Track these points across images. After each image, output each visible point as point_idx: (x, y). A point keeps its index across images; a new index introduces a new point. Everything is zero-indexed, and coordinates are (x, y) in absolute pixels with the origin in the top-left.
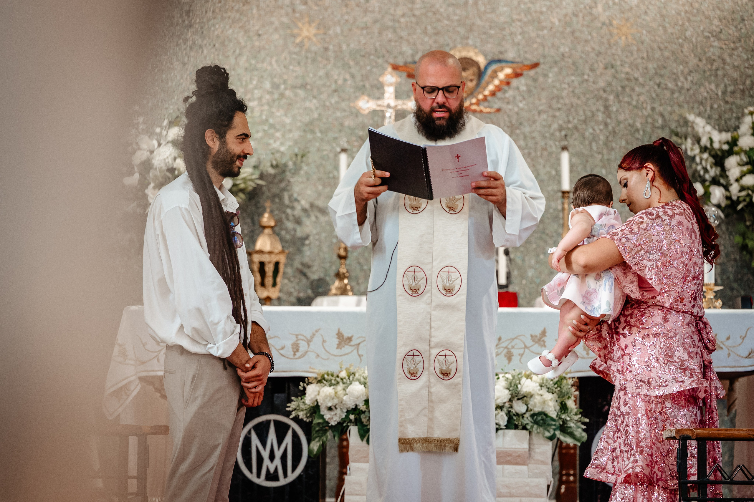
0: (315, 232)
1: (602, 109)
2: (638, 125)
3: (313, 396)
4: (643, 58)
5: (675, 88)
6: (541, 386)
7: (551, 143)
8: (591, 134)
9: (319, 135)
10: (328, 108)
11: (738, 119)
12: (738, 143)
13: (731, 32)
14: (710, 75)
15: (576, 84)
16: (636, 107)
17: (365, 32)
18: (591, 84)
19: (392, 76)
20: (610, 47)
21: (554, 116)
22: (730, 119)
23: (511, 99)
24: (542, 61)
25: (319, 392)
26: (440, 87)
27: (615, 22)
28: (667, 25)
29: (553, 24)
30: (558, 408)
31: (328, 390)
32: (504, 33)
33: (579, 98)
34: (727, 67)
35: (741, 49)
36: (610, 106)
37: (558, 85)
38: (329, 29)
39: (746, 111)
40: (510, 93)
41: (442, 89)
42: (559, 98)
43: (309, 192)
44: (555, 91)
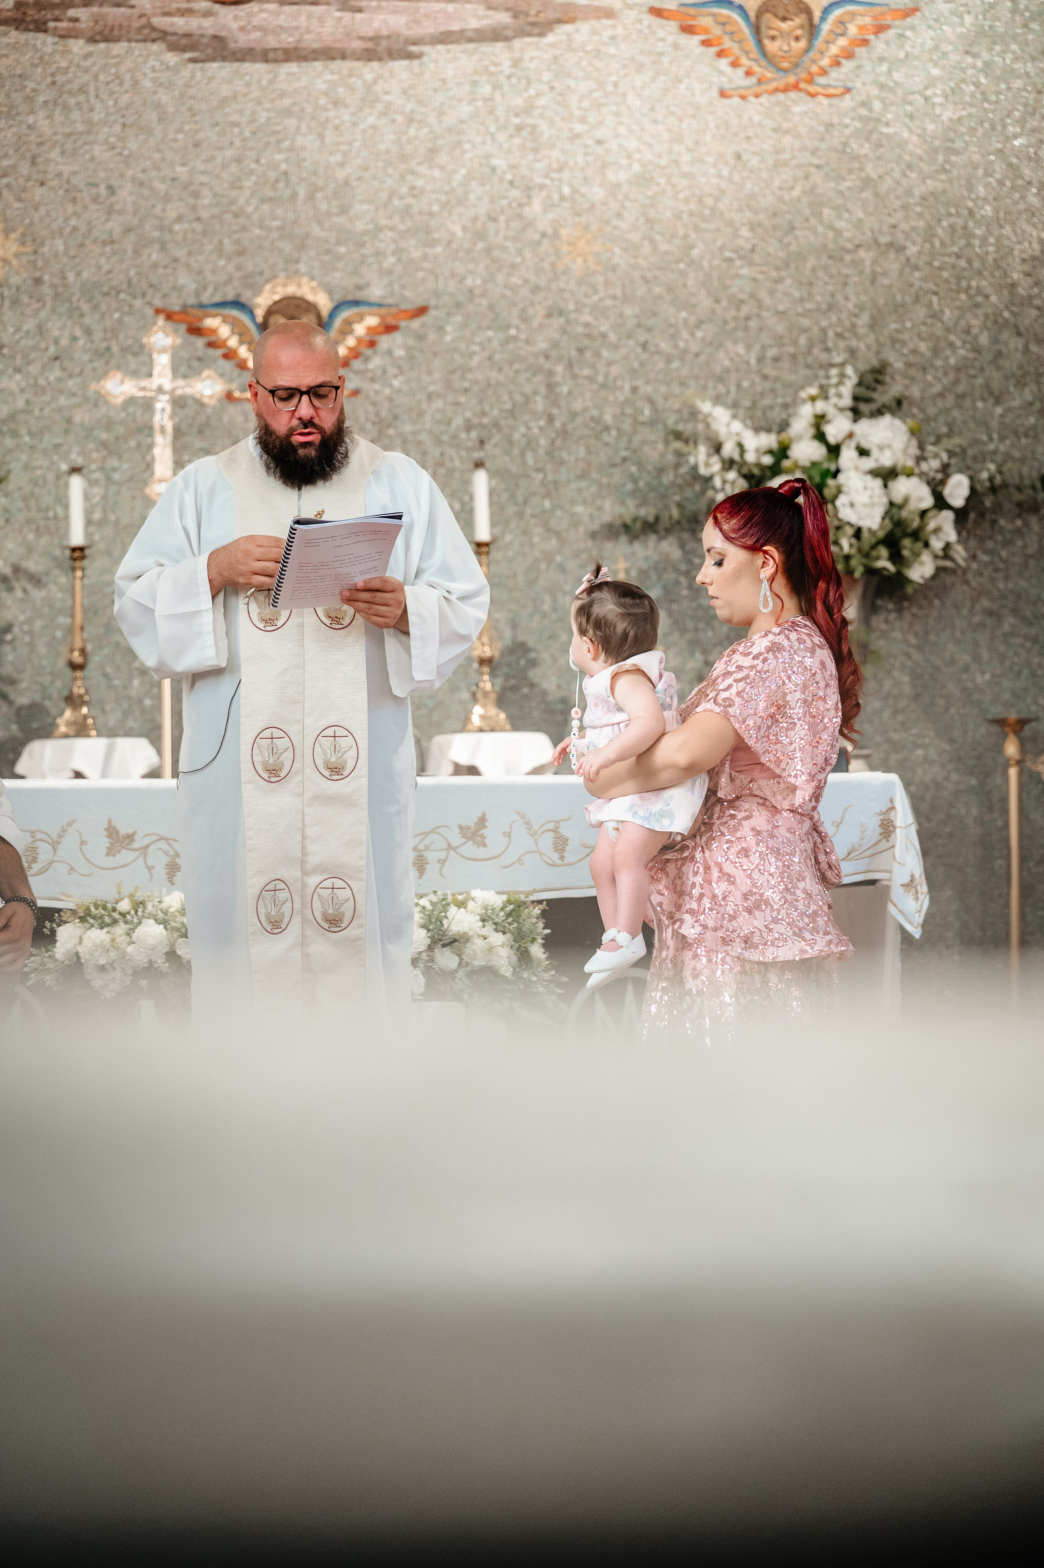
0: (22, 618)
1: (543, 390)
2: (608, 418)
3: (69, 946)
4: (614, 297)
5: (674, 352)
6: (483, 920)
7: (452, 452)
8: (524, 435)
9: (27, 439)
10: (44, 390)
11: (786, 406)
12: (790, 453)
13: (771, 250)
14: (736, 329)
15: (495, 343)
16: (604, 386)
17: (108, 249)
18: (521, 344)
19: (167, 335)
20: (556, 278)
21: (458, 404)
22: (771, 408)
23: (379, 372)
24: (433, 302)
25: (81, 939)
26: (304, 389)
27: (563, 232)
28: (658, 237)
29: (453, 234)
30: (514, 959)
31: (97, 936)
32: (363, 251)
33: (500, 370)
34: (765, 314)
35: (789, 281)
36: (557, 384)
37: (462, 346)
38: (42, 244)
39: (803, 395)
40: (376, 363)
41: (307, 393)
42: (464, 369)
43: (10, 545)
44: (457, 357)
